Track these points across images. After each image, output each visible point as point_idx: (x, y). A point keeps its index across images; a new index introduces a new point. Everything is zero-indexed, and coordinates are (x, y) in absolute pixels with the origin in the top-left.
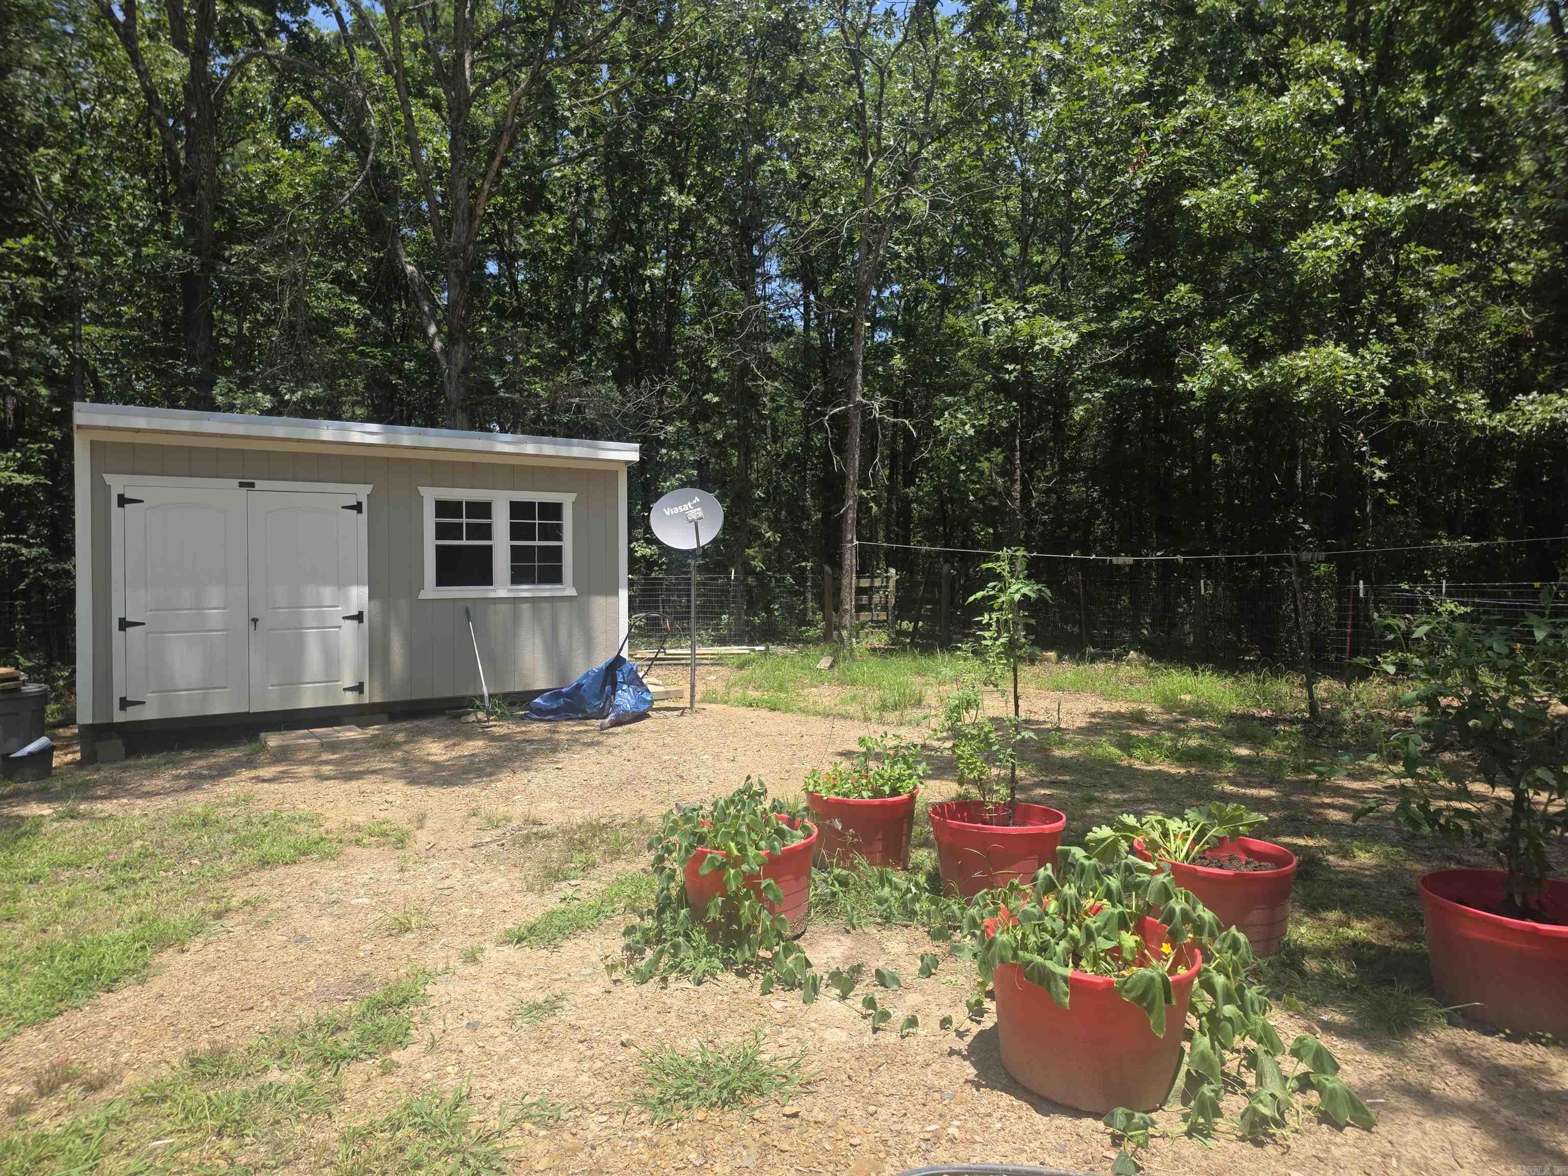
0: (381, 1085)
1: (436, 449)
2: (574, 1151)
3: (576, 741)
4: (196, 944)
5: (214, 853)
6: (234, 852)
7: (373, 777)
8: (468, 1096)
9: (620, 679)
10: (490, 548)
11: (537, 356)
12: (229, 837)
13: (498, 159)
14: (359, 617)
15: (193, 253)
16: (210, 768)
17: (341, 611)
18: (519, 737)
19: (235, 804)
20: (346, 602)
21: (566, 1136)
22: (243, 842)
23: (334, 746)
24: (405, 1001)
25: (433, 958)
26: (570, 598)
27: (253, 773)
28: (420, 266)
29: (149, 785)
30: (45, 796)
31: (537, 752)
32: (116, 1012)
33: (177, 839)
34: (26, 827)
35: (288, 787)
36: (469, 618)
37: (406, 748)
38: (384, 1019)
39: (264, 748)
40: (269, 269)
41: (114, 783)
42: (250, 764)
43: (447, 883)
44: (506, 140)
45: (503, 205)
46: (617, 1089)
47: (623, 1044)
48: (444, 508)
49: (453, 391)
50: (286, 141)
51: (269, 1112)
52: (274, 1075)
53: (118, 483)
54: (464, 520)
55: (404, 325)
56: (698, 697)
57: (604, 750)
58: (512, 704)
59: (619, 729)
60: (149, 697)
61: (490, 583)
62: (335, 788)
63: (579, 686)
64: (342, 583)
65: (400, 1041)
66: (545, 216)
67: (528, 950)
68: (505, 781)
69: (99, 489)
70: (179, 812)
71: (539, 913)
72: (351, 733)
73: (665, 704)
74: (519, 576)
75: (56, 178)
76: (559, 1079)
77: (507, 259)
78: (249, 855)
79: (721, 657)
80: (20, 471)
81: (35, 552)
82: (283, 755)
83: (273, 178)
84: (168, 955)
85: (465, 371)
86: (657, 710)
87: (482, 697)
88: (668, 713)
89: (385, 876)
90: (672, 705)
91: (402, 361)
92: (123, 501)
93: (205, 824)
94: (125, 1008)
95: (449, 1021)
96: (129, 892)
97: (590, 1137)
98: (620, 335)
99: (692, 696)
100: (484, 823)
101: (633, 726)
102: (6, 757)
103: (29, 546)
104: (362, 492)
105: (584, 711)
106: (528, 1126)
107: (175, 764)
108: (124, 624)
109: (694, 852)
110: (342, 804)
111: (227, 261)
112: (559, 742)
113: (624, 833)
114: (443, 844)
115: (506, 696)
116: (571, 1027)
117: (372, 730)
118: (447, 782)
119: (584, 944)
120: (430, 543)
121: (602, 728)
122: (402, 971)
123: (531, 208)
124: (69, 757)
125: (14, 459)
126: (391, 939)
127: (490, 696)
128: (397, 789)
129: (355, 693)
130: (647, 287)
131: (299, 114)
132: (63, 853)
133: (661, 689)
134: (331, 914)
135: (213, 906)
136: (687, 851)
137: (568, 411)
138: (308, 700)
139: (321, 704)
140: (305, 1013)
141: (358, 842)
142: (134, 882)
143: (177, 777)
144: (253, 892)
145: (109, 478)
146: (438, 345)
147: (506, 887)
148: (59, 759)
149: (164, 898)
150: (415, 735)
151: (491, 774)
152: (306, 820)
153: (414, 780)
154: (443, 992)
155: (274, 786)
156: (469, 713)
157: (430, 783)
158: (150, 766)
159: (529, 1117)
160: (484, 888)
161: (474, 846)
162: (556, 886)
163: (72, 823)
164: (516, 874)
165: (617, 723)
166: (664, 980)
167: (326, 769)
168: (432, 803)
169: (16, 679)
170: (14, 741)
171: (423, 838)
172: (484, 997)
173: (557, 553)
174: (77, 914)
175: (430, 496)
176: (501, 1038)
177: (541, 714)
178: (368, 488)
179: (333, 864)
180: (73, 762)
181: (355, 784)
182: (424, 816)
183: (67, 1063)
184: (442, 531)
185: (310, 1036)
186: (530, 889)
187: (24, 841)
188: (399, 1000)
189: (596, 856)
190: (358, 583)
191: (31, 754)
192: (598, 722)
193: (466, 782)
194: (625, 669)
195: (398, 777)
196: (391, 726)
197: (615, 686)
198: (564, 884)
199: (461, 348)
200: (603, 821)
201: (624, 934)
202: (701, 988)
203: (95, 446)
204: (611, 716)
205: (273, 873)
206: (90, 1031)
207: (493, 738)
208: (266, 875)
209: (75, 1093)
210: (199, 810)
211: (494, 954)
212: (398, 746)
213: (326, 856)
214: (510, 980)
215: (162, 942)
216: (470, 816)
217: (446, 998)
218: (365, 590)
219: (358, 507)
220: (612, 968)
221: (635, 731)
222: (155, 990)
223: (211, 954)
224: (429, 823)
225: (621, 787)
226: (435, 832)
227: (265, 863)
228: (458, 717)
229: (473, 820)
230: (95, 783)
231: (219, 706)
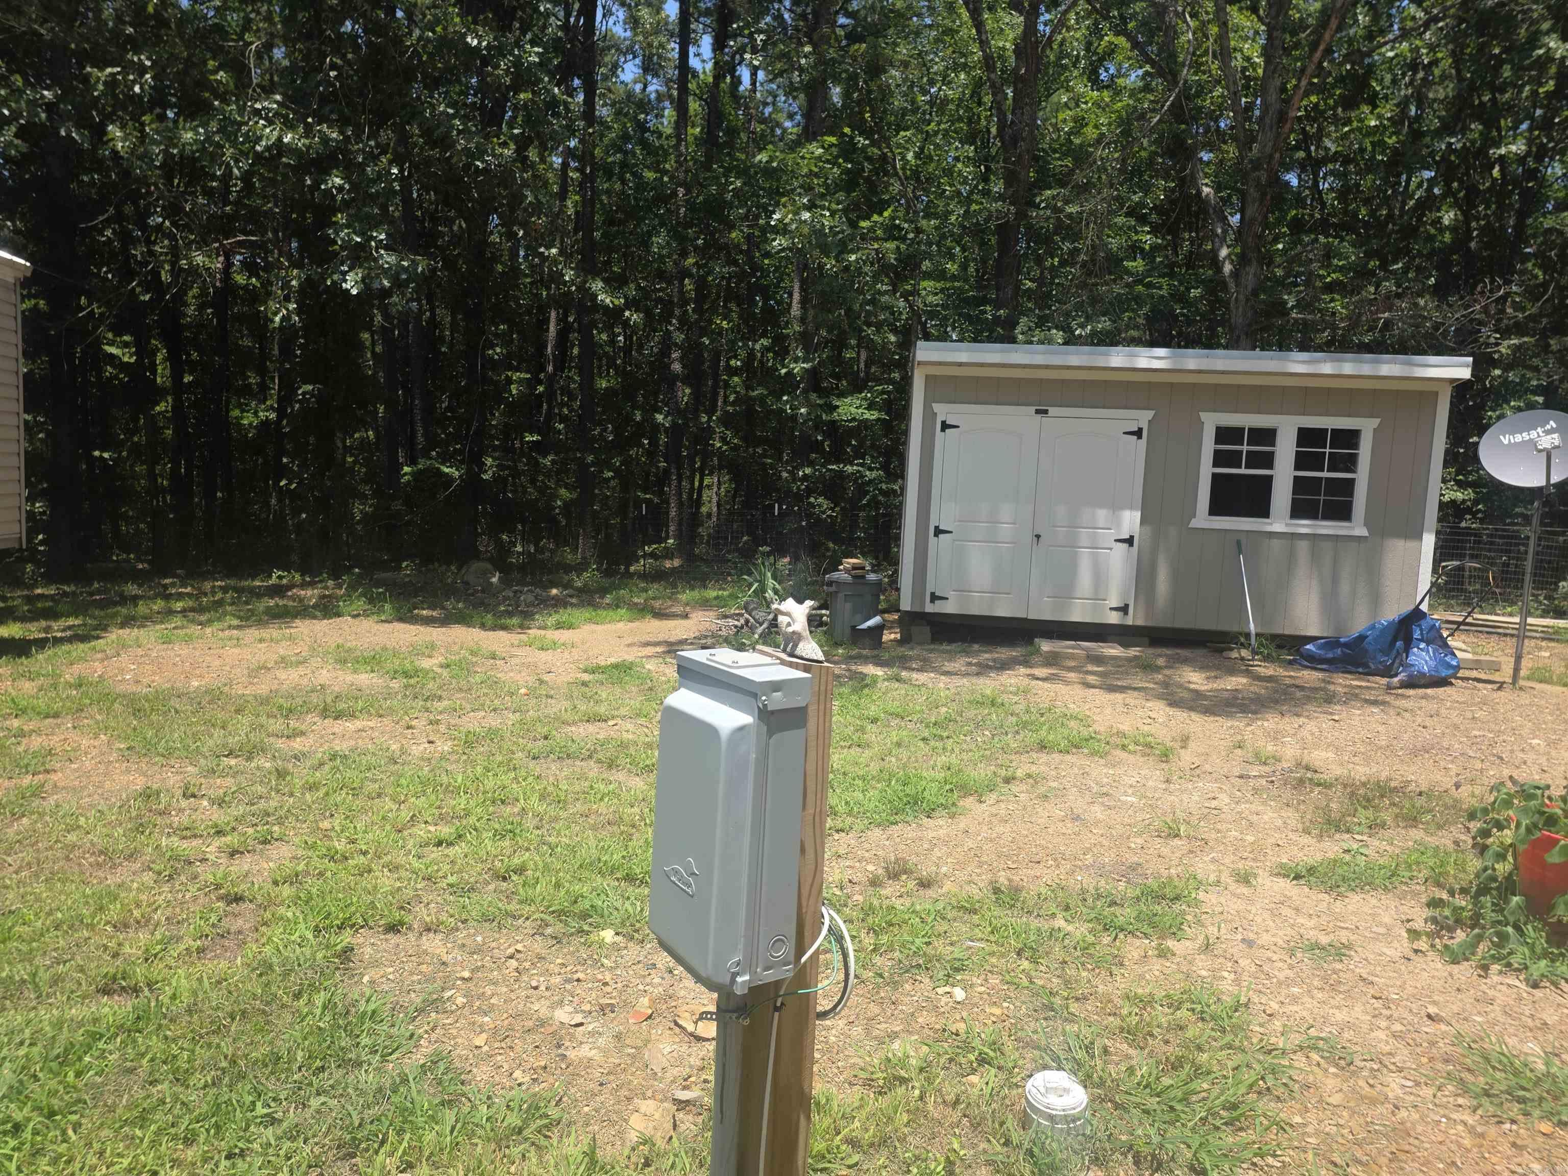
0: (1156, 966)
1: (1223, 372)
2: (1373, 1102)
3: (1356, 696)
4: (992, 798)
5: (1000, 730)
6: (1017, 732)
7: (1136, 693)
8: (1246, 1005)
9: (1417, 635)
10: (1270, 478)
11: (1341, 269)
12: (1014, 719)
13: (1322, 47)
14: (1130, 541)
15: (1011, 204)
16: (994, 660)
17: (1113, 534)
18: (1288, 681)
19: (1016, 694)
20: (1119, 525)
21: (1361, 1083)
22: (1025, 725)
23: (1098, 660)
24: (1177, 898)
25: (1203, 867)
26: (1359, 538)
27: (1029, 671)
28: (1218, 188)
29: (949, 666)
30: (879, 663)
31: (1309, 699)
32: (934, 834)
33: (971, 713)
34: (868, 681)
35: (1059, 687)
36: (1240, 552)
37: (1167, 672)
38: (1158, 908)
39: (1038, 651)
40: (1072, 209)
41: (925, 660)
42: (1026, 663)
43: (1214, 804)
44: (1334, 24)
45: (1316, 105)
46: (1424, 1060)
47: (1429, 1016)
48: (1224, 434)
49: (1238, 317)
50: (1095, 82)
51: (1058, 952)
52: (1060, 923)
53: (942, 411)
54: (1245, 448)
55: (1191, 252)
56: (1523, 673)
57: (1392, 712)
58: (1280, 647)
59: (1411, 692)
60: (951, 594)
61: (1266, 516)
62: (1100, 697)
63: (1362, 638)
64: (1116, 506)
65: (1176, 932)
66: (1366, 109)
67: (1306, 889)
68: (1271, 722)
69: (929, 415)
70: (973, 692)
71: (1319, 857)
72: (1113, 650)
73: (1474, 674)
74: (1299, 510)
75: (910, 156)
76: (1349, 1025)
77: (1312, 165)
78: (1031, 738)
79: (1557, 631)
80: (869, 408)
81: (874, 474)
82: (1052, 660)
83: (1080, 123)
84: (969, 802)
85: (1255, 293)
86: (1462, 679)
87: (1248, 635)
88: (1480, 685)
89: (1150, 783)
90: (1483, 676)
91: (1188, 290)
92: (945, 426)
93: (993, 704)
94: (942, 832)
95: (1223, 931)
96: (939, 744)
97: (1391, 1095)
98: (1448, 237)
99: (1517, 670)
100: (1250, 757)
101: (1429, 691)
102: (853, 628)
103: (870, 469)
104: (1142, 418)
105: (1365, 665)
106: (1315, 1056)
107: (968, 654)
108: (938, 532)
109: (1538, 834)
110: (1108, 711)
111: (1037, 207)
112: (1334, 695)
113: (1420, 802)
114: (1208, 768)
115: (1274, 637)
116: (1364, 980)
117: (1133, 652)
118: (1208, 711)
119: (1374, 901)
120: (1206, 470)
121: (1389, 687)
122: (1173, 871)
123: (1349, 103)
124: (892, 636)
125: (865, 399)
126: (1158, 840)
127: (1257, 635)
128: (1159, 710)
129: (1121, 614)
130: (1496, 172)
131: (1111, 51)
132: (893, 706)
133: (1469, 656)
134: (1103, 804)
135: (1003, 773)
136: (1529, 830)
137: (1371, 329)
138: (1077, 614)
139: (1088, 620)
140: (1086, 880)
141: (1124, 747)
142: (941, 738)
143: (970, 664)
144: (1034, 768)
145: (937, 407)
146: (1228, 268)
147: (1279, 823)
148: (888, 636)
149: (965, 756)
150: (1173, 662)
151: (1255, 712)
152: (1076, 718)
153: (1174, 703)
154: (1214, 901)
155: (1046, 685)
156: (1232, 649)
157: (1191, 709)
158: (947, 652)
159: (1315, 1048)
160: (1255, 818)
161: (1241, 777)
162: (1337, 836)
163: (897, 685)
164: (1290, 813)
165: (1410, 684)
166: (1485, 968)
167: (1091, 679)
168: (1193, 728)
169: (863, 568)
170: (858, 617)
171: (1187, 757)
172: (1259, 919)
173: (1349, 485)
174: (904, 754)
175: (1211, 421)
176: (1281, 964)
177: (1313, 662)
178: (1150, 414)
179: (1102, 761)
180: (895, 640)
181: (1119, 697)
182: (1188, 738)
183: (906, 862)
184: (1220, 459)
185: (1090, 901)
186: (1306, 831)
187: (866, 691)
188: (1172, 896)
189: (1387, 816)
190: (1131, 508)
191: (870, 628)
192: (1384, 681)
193: (1229, 715)
194: (1424, 624)
195: (1159, 697)
196: (1150, 651)
197: (1409, 643)
198: (1347, 836)
199: (1252, 270)
200: (1393, 784)
201: (1428, 905)
202: (1538, 993)
203: (930, 380)
204: (1402, 676)
205: (1050, 757)
206: (918, 843)
207: (1259, 678)
208: (1044, 757)
209: (911, 884)
210: (988, 692)
211: (1268, 883)
212: (1158, 669)
213: (1094, 753)
214: (1286, 911)
215: (965, 790)
216: (1235, 747)
217: (1218, 909)
218: (1138, 515)
219: (1138, 433)
220: (1414, 934)
221: (1433, 698)
222: (962, 826)
223: (1002, 809)
224: (1192, 745)
225: (1415, 753)
226: (1199, 755)
227: (1042, 747)
228: (1221, 651)
229: (1238, 752)
230: (911, 659)
231: (1003, 610)
